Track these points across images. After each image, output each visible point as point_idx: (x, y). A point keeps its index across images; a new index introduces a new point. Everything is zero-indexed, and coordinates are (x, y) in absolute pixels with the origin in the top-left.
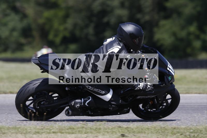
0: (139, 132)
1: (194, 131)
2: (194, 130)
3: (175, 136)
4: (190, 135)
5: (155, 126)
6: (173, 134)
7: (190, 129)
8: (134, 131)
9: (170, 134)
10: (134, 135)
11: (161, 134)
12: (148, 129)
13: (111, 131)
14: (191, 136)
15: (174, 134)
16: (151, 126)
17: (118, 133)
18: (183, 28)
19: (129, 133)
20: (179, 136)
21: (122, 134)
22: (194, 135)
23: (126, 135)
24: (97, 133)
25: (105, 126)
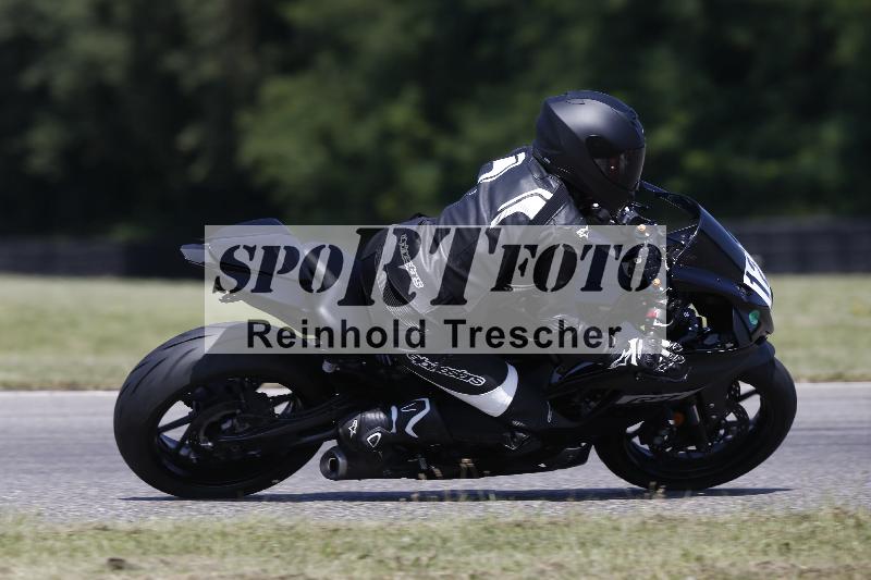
0: (186, 550)
1: (418, 539)
2: (417, 535)
3: (336, 562)
4: (398, 559)
5: (252, 521)
6: (328, 555)
7: (401, 533)
8: (165, 546)
9: (317, 556)
10: (162, 561)
11: (278, 557)
12: (224, 535)
13: (64, 545)
14: (406, 563)
15: (333, 553)
16: (234, 525)
17: (95, 555)
18: (361, 111)
19: (144, 554)
20: (353, 562)
21: (112, 560)
22: (418, 559)
23: (131, 560)
24: (7, 557)
25: (41, 527)
